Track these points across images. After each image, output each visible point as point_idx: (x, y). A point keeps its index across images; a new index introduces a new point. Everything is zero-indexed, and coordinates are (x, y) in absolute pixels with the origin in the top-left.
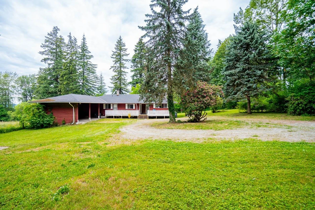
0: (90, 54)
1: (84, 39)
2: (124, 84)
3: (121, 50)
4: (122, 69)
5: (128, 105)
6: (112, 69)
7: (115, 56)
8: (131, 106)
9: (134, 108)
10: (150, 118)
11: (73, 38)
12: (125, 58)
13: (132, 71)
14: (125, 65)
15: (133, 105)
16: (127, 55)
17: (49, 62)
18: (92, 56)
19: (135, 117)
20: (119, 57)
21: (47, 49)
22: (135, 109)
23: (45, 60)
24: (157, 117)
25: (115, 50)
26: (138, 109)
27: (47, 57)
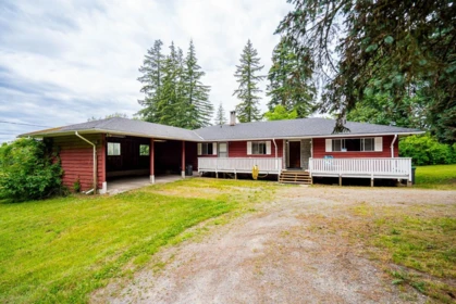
0: (199, 70)
1: (191, 48)
2: (255, 118)
3: (250, 61)
4: (252, 93)
5: (253, 146)
6: (236, 95)
7: (240, 73)
8: (260, 148)
9: (269, 152)
10: (319, 181)
11: (176, 50)
12: (256, 74)
13: (268, 94)
14: (256, 86)
15: (265, 145)
16: (260, 68)
17: (150, 91)
18: (202, 73)
19: (272, 178)
20: (247, 74)
21: (146, 73)
22: (273, 155)
23: (145, 89)
24: (343, 179)
25: (240, 64)
26: (280, 155)
27: (147, 84)
